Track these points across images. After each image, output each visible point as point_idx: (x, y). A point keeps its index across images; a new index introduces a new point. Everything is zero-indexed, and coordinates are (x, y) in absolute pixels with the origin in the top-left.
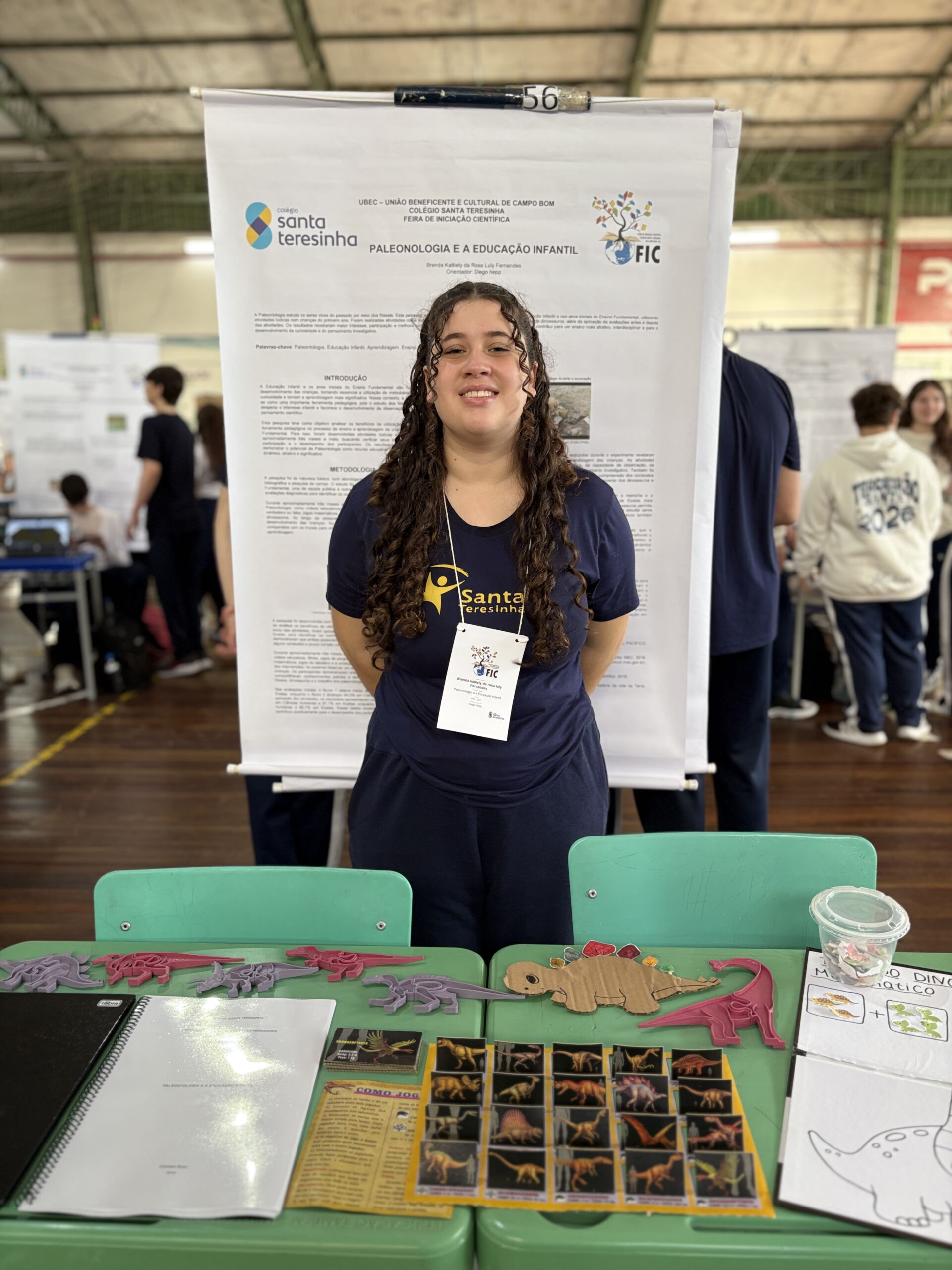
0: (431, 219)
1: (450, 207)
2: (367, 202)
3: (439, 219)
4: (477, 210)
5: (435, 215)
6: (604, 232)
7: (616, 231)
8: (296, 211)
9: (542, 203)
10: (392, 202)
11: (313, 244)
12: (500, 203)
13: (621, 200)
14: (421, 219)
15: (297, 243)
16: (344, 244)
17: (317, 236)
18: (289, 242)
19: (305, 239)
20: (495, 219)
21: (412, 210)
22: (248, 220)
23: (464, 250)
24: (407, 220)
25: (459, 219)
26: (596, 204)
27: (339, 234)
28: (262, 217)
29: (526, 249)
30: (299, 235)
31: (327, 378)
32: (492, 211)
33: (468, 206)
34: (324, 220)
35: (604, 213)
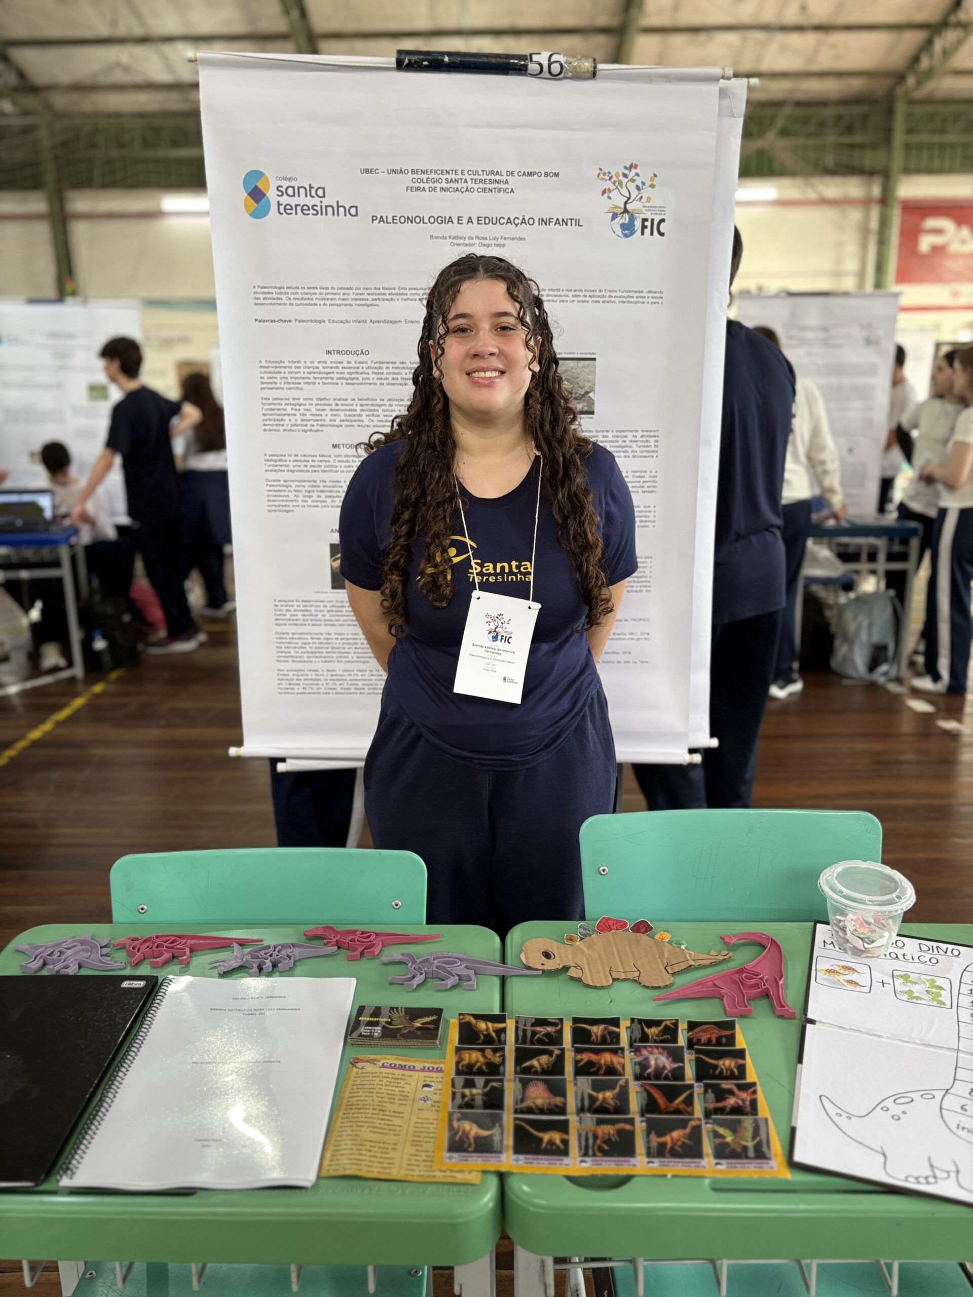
0: (434, 189)
1: (454, 177)
2: (367, 171)
3: (442, 189)
4: (481, 181)
5: (438, 185)
6: (609, 204)
7: (620, 202)
8: (295, 179)
9: (546, 174)
10: (394, 171)
11: (313, 214)
12: (504, 173)
13: (626, 172)
14: (424, 189)
15: (296, 213)
16: (345, 215)
17: (317, 206)
18: (288, 211)
19: (305, 209)
20: (500, 190)
21: (414, 180)
22: (245, 188)
23: (468, 222)
24: (409, 191)
25: (463, 190)
26: (601, 176)
27: (340, 204)
28: (260, 185)
29: (531, 222)
30: (299, 205)
31: (329, 352)
32: (496, 182)
33: (472, 177)
34: (324, 189)
35: (609, 185)
